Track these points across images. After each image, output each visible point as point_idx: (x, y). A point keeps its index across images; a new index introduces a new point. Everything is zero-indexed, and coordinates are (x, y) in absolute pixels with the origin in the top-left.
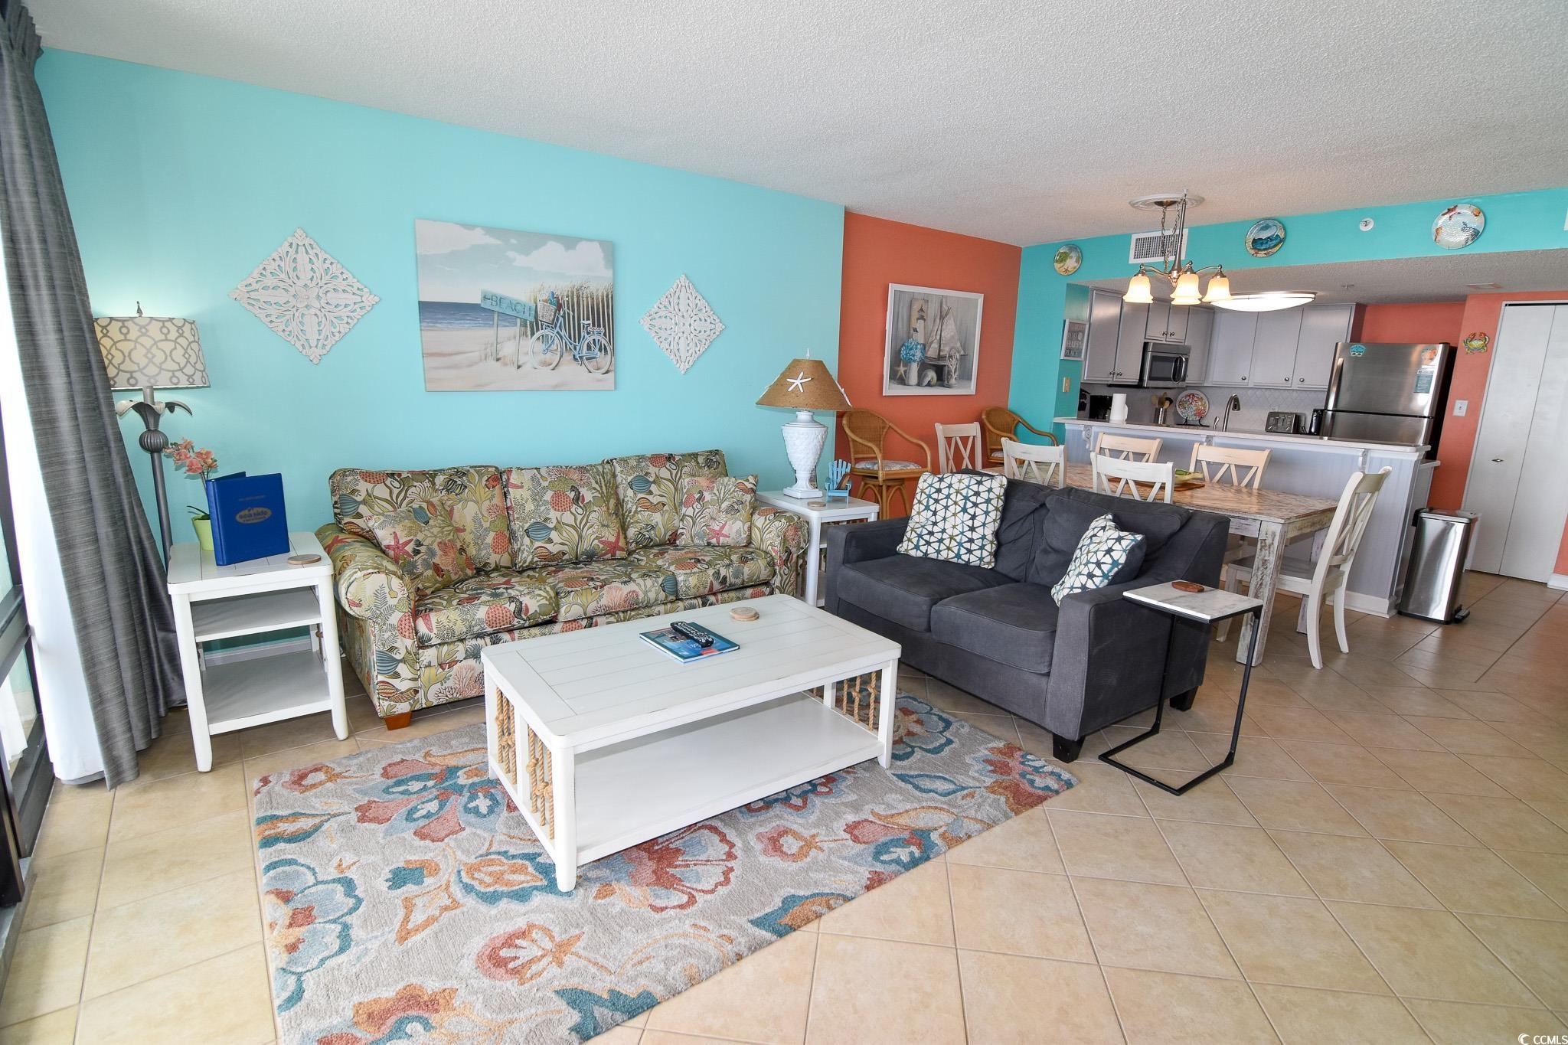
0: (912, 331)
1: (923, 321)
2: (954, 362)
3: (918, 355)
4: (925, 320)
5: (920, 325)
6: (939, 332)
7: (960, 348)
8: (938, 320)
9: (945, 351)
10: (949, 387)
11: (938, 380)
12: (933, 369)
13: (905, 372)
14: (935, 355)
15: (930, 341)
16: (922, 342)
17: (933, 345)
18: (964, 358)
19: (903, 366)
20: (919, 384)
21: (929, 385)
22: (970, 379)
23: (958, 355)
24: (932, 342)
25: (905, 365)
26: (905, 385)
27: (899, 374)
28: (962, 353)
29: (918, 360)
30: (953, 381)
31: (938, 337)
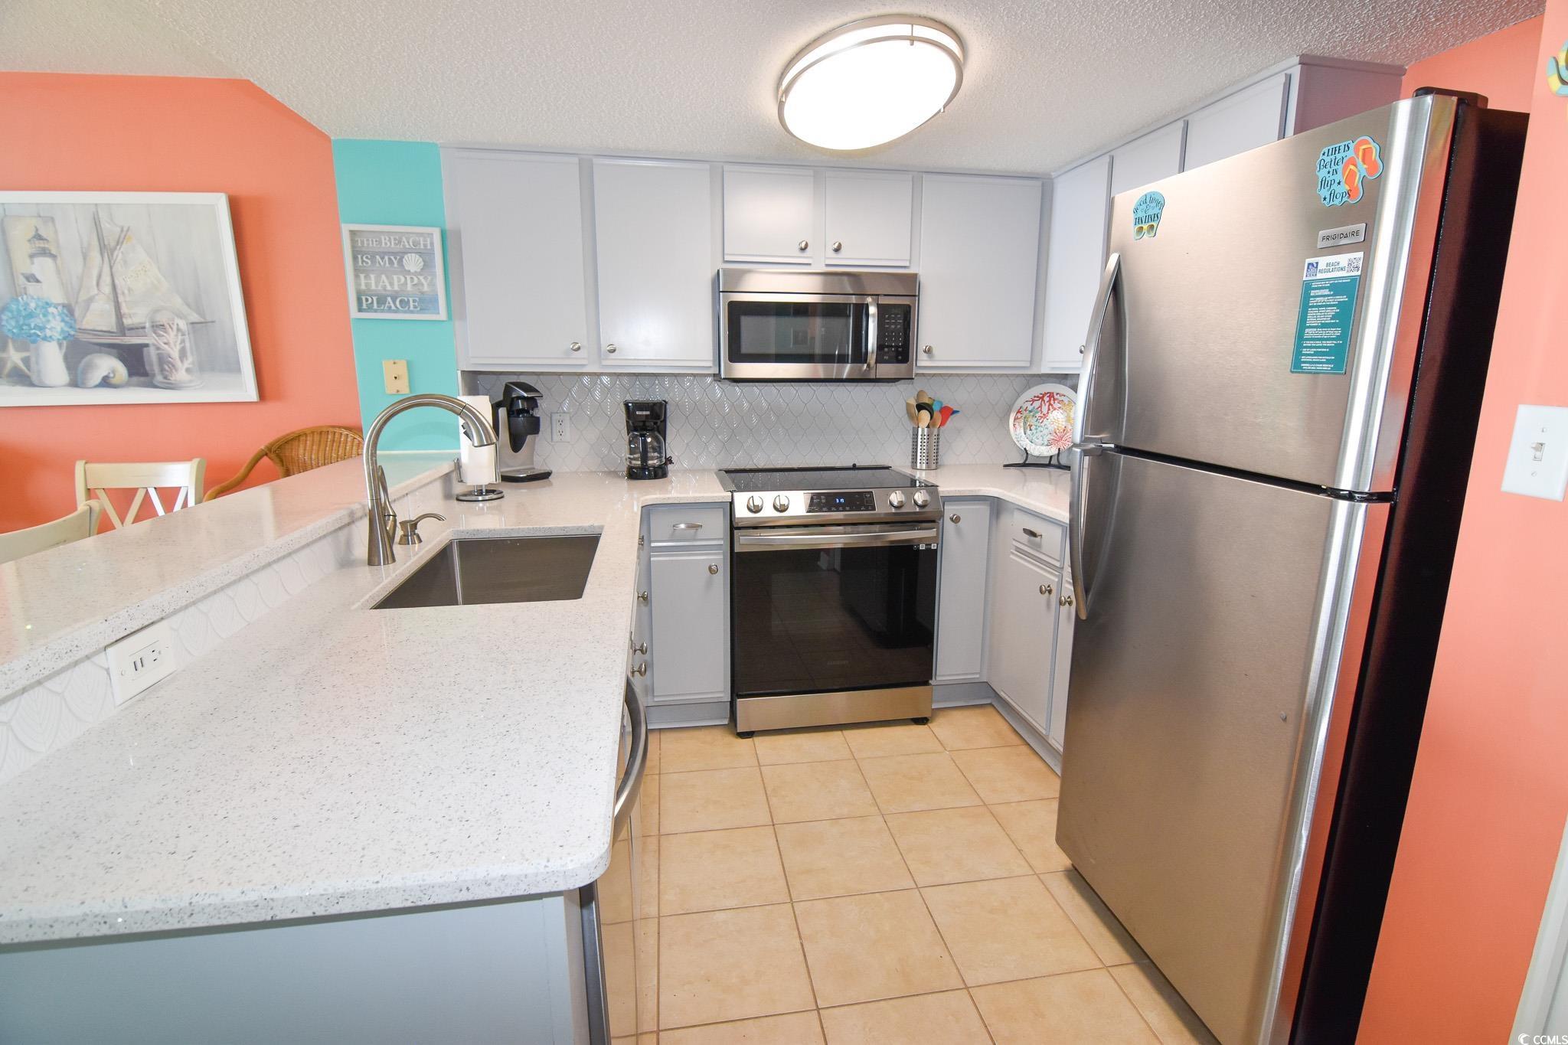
0: (22, 280)
1: (48, 261)
2: (171, 336)
3: (56, 326)
4: (54, 257)
5: (43, 267)
6: (106, 279)
7: (185, 310)
8: (95, 255)
9: (136, 315)
10: (170, 386)
11: (131, 374)
12: (110, 354)
13: (26, 361)
14: (108, 323)
15: (83, 296)
16: (57, 297)
17: (94, 306)
18: (201, 328)
19: (17, 349)
20: (75, 383)
21: (106, 383)
22: (237, 369)
23: (183, 324)
24: (90, 300)
25: (22, 347)
26: (32, 385)
27: (9, 366)
28: (195, 317)
29: (57, 336)
30: (180, 375)
31: (107, 289)
